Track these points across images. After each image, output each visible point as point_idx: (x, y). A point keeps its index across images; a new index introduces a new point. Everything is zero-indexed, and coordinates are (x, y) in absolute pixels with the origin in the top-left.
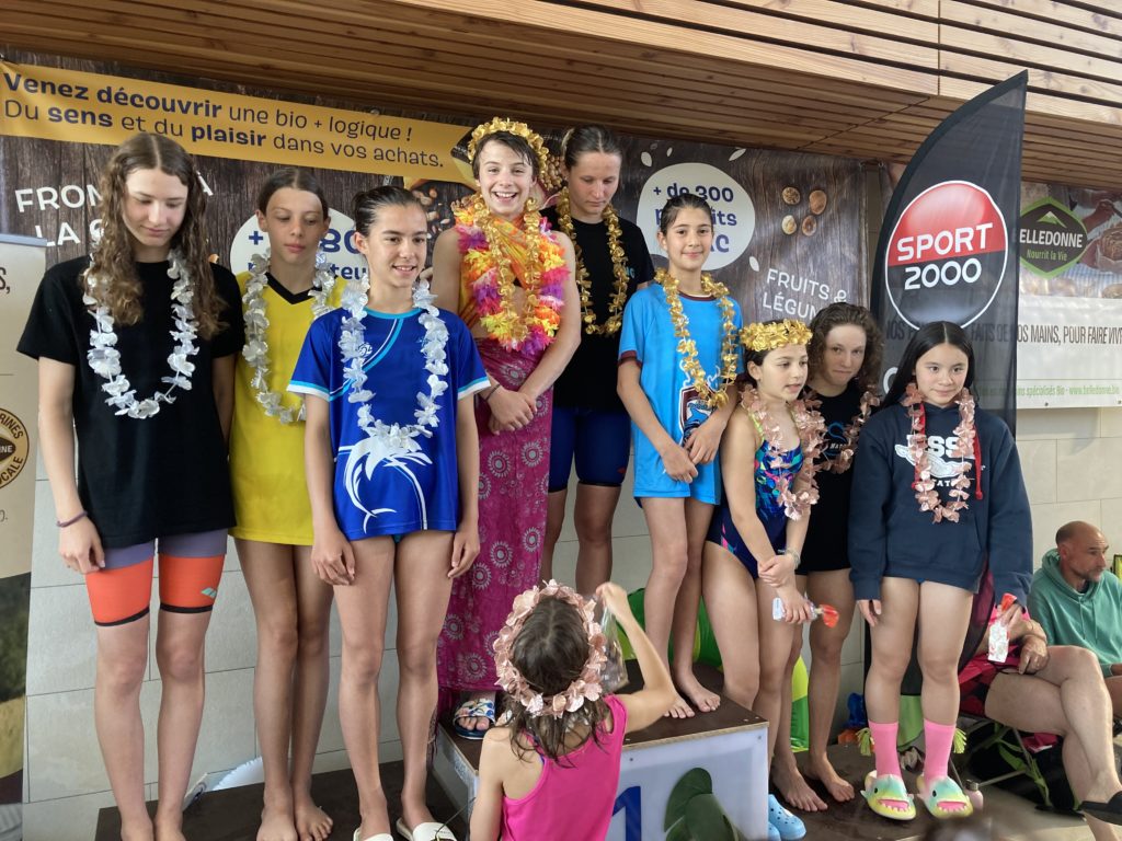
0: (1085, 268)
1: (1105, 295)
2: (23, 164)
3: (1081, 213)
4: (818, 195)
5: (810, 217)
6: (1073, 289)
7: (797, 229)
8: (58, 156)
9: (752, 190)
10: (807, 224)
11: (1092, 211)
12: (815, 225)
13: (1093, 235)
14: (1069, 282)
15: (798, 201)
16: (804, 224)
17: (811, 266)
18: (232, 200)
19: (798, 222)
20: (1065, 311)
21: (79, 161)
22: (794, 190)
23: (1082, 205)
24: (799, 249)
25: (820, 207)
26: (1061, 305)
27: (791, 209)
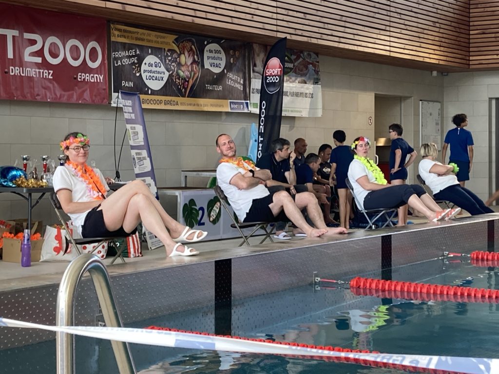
0: (294, 74)
1: (299, 83)
3: (293, 57)
4: (237, 52)
5: (236, 58)
6: (291, 80)
7: (234, 62)
9: (225, 51)
10: (235, 60)
11: (295, 57)
12: (237, 61)
13: (296, 64)
14: (291, 78)
15: (234, 54)
17: (236, 72)
20: (290, 87)
22: (233, 51)
23: (294, 55)
24: (234, 67)
25: (238, 56)
26: (288, 85)
27: (232, 56)
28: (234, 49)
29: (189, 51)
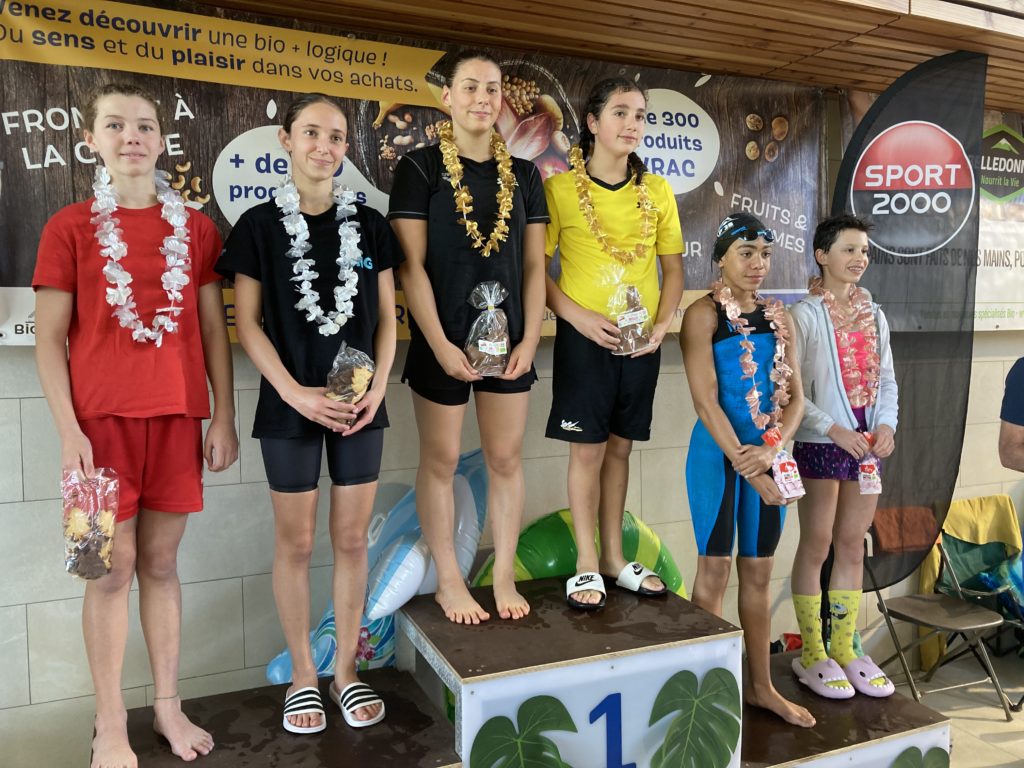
2: (9, 87)
4: (781, 122)
5: (772, 144)
7: (760, 155)
8: (42, 79)
9: (716, 116)
10: (769, 151)
12: (777, 152)
14: (1021, 208)
15: (761, 127)
16: (766, 151)
17: (773, 191)
18: (213, 124)
19: (761, 148)
20: (1017, 236)
21: (64, 83)
22: (757, 116)
24: (761, 174)
25: (782, 134)
26: (1013, 231)
27: (754, 136)
28: (766, 110)
29: (525, 116)
